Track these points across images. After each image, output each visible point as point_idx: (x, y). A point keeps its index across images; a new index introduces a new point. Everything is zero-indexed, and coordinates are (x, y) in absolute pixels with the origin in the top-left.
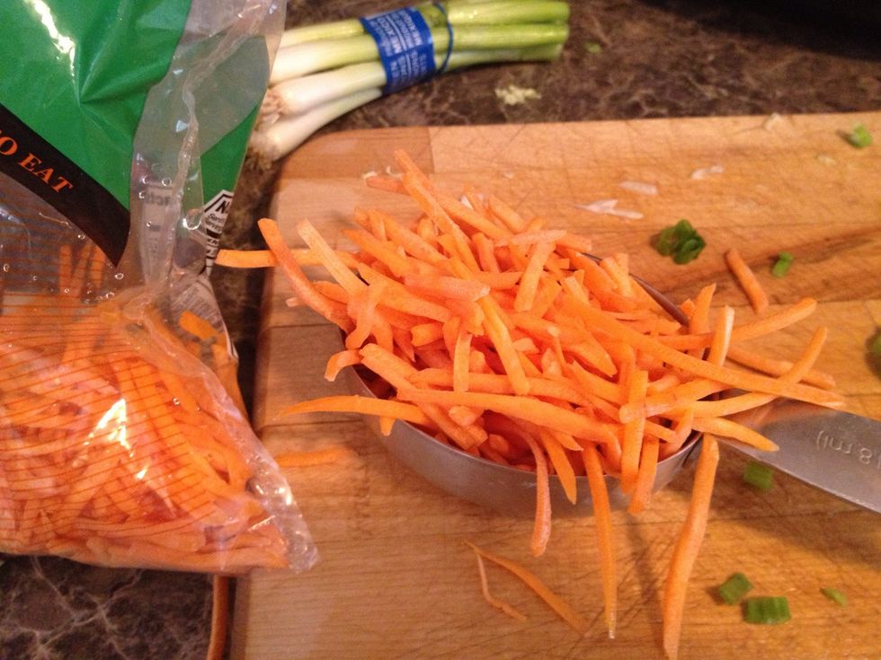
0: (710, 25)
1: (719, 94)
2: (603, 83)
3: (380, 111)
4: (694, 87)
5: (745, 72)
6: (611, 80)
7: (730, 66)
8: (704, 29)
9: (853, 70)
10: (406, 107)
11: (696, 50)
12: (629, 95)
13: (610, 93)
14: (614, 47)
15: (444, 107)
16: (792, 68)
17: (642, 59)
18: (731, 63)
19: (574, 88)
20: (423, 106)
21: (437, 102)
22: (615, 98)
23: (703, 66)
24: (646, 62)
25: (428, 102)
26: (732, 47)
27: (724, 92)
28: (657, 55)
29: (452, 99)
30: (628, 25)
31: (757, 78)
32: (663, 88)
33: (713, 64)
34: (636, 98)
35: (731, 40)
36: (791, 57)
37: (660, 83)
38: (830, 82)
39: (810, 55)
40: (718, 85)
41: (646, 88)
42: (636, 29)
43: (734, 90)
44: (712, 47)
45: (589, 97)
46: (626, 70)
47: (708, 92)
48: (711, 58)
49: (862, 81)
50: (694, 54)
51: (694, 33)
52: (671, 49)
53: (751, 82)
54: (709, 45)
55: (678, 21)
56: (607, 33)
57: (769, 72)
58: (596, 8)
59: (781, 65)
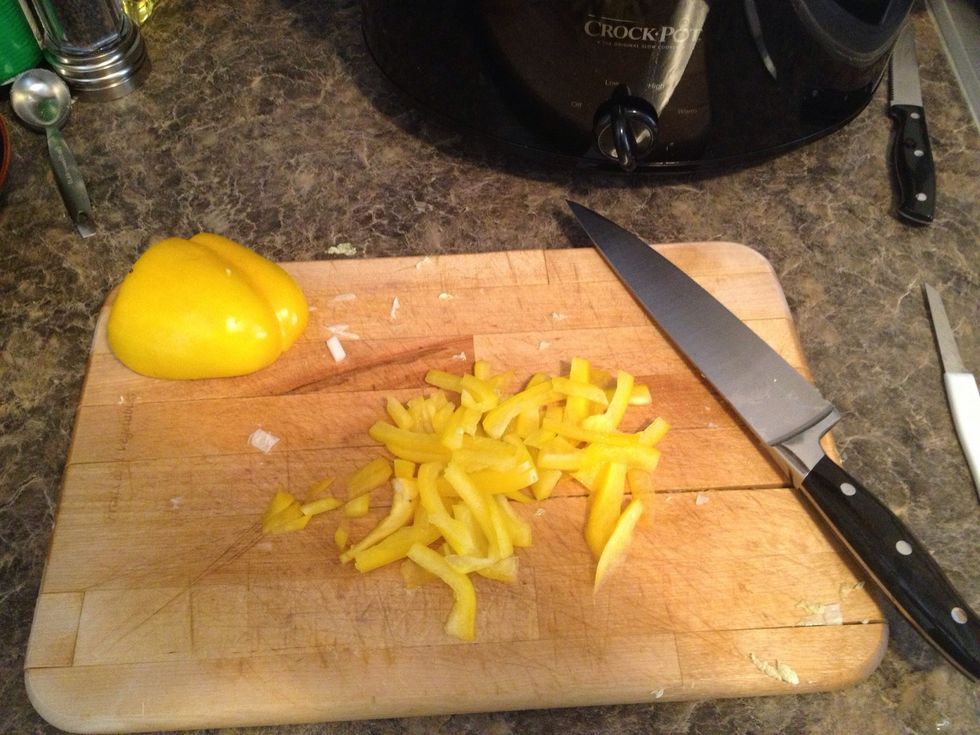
0: (443, 151)
1: (427, 209)
2: (353, 199)
3: (201, 218)
4: (412, 203)
5: (452, 192)
6: (359, 197)
7: (443, 186)
8: (438, 155)
9: (527, 190)
10: (217, 215)
11: (425, 172)
12: (368, 208)
13: (355, 207)
14: (371, 169)
15: (243, 216)
16: (485, 189)
17: (386, 180)
18: (446, 183)
19: (333, 203)
20: (229, 215)
21: (240, 211)
22: (357, 211)
23: (425, 186)
24: (388, 182)
25: (233, 212)
26: (451, 169)
27: (431, 207)
28: (398, 175)
29: (249, 210)
30: (387, 150)
31: (458, 196)
32: (392, 204)
33: (432, 185)
34: (371, 212)
35: (453, 164)
36: (490, 177)
37: (391, 199)
38: (506, 199)
39: (503, 177)
40: (428, 202)
41: (380, 203)
42: (391, 154)
43: (438, 206)
44: (437, 170)
45: (341, 210)
46: (372, 189)
47: (420, 207)
48: (433, 179)
49: (530, 198)
50: (422, 176)
51: (430, 157)
52: (409, 171)
53: (453, 200)
54: (437, 168)
55: (423, 147)
56: (369, 157)
57: (468, 191)
58: (368, 134)
59: (479, 186)
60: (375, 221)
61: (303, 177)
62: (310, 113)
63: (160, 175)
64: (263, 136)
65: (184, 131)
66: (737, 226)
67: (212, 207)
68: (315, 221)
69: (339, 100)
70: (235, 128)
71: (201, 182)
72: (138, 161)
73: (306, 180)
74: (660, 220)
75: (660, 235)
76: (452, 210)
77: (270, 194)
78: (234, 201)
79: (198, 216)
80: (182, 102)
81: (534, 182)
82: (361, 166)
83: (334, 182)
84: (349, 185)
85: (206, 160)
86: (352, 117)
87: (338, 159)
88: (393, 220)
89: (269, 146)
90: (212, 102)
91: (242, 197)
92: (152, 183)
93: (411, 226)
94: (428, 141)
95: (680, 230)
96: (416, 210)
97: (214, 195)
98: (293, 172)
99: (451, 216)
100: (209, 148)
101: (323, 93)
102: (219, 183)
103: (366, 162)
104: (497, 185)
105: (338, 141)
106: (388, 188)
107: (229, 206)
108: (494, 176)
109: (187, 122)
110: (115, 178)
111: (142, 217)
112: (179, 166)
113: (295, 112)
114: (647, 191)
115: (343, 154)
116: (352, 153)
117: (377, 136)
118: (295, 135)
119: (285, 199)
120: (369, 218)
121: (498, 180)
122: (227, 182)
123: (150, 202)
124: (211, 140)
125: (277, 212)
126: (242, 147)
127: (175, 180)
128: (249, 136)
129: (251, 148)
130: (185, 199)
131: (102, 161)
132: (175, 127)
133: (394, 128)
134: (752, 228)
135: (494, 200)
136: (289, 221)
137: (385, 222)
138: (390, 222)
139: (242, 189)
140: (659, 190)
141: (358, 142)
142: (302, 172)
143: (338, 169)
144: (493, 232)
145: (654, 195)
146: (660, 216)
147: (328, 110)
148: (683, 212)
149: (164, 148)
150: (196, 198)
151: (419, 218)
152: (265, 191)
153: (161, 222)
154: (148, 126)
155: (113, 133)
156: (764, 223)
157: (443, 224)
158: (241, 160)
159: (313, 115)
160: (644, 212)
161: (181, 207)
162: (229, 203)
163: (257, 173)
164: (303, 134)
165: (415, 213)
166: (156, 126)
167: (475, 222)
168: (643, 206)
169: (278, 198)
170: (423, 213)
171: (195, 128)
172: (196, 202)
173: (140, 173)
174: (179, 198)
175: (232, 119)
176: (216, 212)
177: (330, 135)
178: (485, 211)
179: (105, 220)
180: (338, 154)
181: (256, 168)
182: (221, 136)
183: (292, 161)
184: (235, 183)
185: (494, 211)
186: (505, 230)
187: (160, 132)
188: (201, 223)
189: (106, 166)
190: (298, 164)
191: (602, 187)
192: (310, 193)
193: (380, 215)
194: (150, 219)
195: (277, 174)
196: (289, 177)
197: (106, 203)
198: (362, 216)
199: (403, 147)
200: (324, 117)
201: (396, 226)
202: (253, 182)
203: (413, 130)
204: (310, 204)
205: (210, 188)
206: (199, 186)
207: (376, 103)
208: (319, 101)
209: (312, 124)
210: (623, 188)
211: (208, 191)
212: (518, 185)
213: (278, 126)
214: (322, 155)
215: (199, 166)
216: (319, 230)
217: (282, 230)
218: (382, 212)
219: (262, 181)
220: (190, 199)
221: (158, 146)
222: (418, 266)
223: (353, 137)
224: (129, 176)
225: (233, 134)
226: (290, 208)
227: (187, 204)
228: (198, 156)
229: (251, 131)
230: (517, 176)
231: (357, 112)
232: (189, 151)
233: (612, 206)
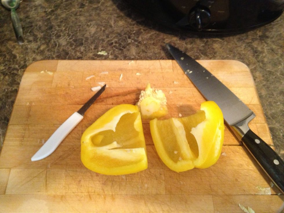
0: (139, 23)
1: (131, 41)
2: (108, 37)
3: (58, 40)
4: (127, 39)
5: (140, 36)
6: (110, 36)
8: (137, 24)
9: (165, 37)
11: (132, 30)
12: (112, 40)
13: (108, 39)
14: (114, 28)
15: (71, 40)
16: (151, 36)
17: (119, 31)
18: (138, 33)
19: (101, 38)
20: (67, 40)
21: (70, 39)
22: (109, 41)
23: (131, 34)
25: (68, 39)
26: (141, 29)
27: (133, 41)
28: (123, 30)
29: (74, 38)
31: (142, 38)
32: (120, 39)
33: (134, 34)
34: (113, 41)
35: (141, 27)
36: (153, 32)
38: (158, 40)
39: (157, 32)
40: (132, 39)
41: (116, 39)
42: (121, 23)
43: (135, 41)
44: (136, 29)
45: (103, 40)
46: (114, 34)
47: (129, 41)
48: (134, 32)
49: (166, 40)
50: (131, 31)
51: (134, 25)
52: (126, 29)
53: (140, 39)
54: (136, 28)
55: (132, 21)
56: (114, 23)
57: (146, 36)
58: (114, 16)
59: (149, 35)
60: (114, 44)
61: (92, 29)
62: (96, 9)
63: (46, 26)
64: (80, 15)
65: (56, 13)
66: (234, 53)
67: (62, 37)
68: (94, 43)
69: (106, 5)
70: (72, 12)
71: (59, 29)
72: (40, 21)
73: (93, 30)
74: (209, 50)
75: (208, 55)
76: (139, 42)
77: (81, 34)
78: (69, 35)
79: (57, 39)
80: (56, 3)
81: (168, 35)
82: (111, 26)
83: (102, 31)
84: (107, 32)
85: (61, 22)
86: (109, 10)
87: (104, 24)
88: (120, 44)
89: (82, 19)
90: (65, 4)
91: (72, 34)
92: (44, 28)
93: (126, 47)
94: (134, 19)
95: (215, 53)
96: (128, 42)
97: (63, 33)
98: (89, 27)
99: (139, 44)
100: (63, 18)
101: (101, 3)
102: (65, 29)
103: (113, 25)
104: (155, 35)
105: (104, 18)
106: (120, 34)
107: (67, 37)
108: (154, 32)
109: (56, 10)
110: (32, 26)
111: (39, 39)
112: (53, 23)
113: (91, 8)
114: (205, 40)
115: (105, 22)
116: (108, 22)
117: (118, 17)
118: (90, 15)
119: (85, 36)
120: (112, 43)
121: (156, 34)
122: (67, 29)
123: (42, 34)
124: (63, 16)
125: (82, 40)
126: (73, 19)
127: (51, 28)
128: (76, 15)
129: (76, 19)
130: (53, 34)
131: (28, 20)
132: (52, 11)
133: (123, 15)
134: (239, 54)
135: (154, 40)
136: (86, 43)
137: (117, 45)
138: (119, 45)
139: (72, 31)
140: (209, 40)
141: (111, 19)
142: (92, 27)
143: (104, 27)
144: (153, 50)
145: (207, 41)
146: (209, 48)
147: (102, 8)
148: (216, 48)
149: (48, 17)
150: (57, 34)
151: (129, 44)
152: (80, 33)
153: (45, 40)
154: (44, 10)
155: (33, 12)
156: (243, 52)
157: (137, 47)
158: (72, 23)
159: (97, 9)
160: (203, 46)
161: (52, 36)
162: (67, 36)
163: (77, 27)
164: (93, 15)
165: (128, 43)
166: (46, 10)
167: (147, 47)
168: (203, 45)
169: (83, 35)
170: (130, 43)
171: (59, 11)
172: (57, 35)
173: (40, 25)
174: (51, 34)
175: (71, 9)
176: (63, 39)
177: (102, 16)
178: (150, 43)
179: (27, 39)
180: (104, 22)
181: (77, 25)
182: (67, 14)
183: (89, 24)
184: (70, 30)
185: (154, 44)
186: (157, 50)
187: (48, 12)
188: (58, 42)
189: (29, 22)
190: (91, 25)
191: (190, 37)
192: (94, 34)
193: (116, 42)
194: (42, 40)
195: (84, 27)
196: (87, 29)
197: (28, 34)
198: (110, 42)
199: (126, 21)
200: (101, 10)
201: (121, 46)
202: (76, 30)
203: (129, 15)
204: (94, 37)
205: (62, 31)
206: (58, 30)
207: (118, 7)
208: (99, 5)
209: (96, 12)
210: (197, 38)
211: (61, 32)
212: (162, 35)
213: (85, 12)
214: (99, 22)
215: (59, 24)
216: (95, 46)
217: (83, 46)
218: (117, 42)
219: (78, 29)
220: (55, 34)
221: (46, 17)
222: (130, 63)
223: (110, 17)
224: (36, 26)
225: (71, 14)
226: (87, 39)
227: (54, 35)
228: (59, 21)
229: (77, 13)
230: (162, 32)
231: (111, 9)
232: (56, 19)
233: (193, 44)
